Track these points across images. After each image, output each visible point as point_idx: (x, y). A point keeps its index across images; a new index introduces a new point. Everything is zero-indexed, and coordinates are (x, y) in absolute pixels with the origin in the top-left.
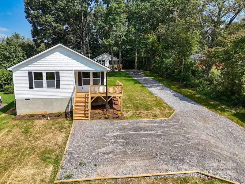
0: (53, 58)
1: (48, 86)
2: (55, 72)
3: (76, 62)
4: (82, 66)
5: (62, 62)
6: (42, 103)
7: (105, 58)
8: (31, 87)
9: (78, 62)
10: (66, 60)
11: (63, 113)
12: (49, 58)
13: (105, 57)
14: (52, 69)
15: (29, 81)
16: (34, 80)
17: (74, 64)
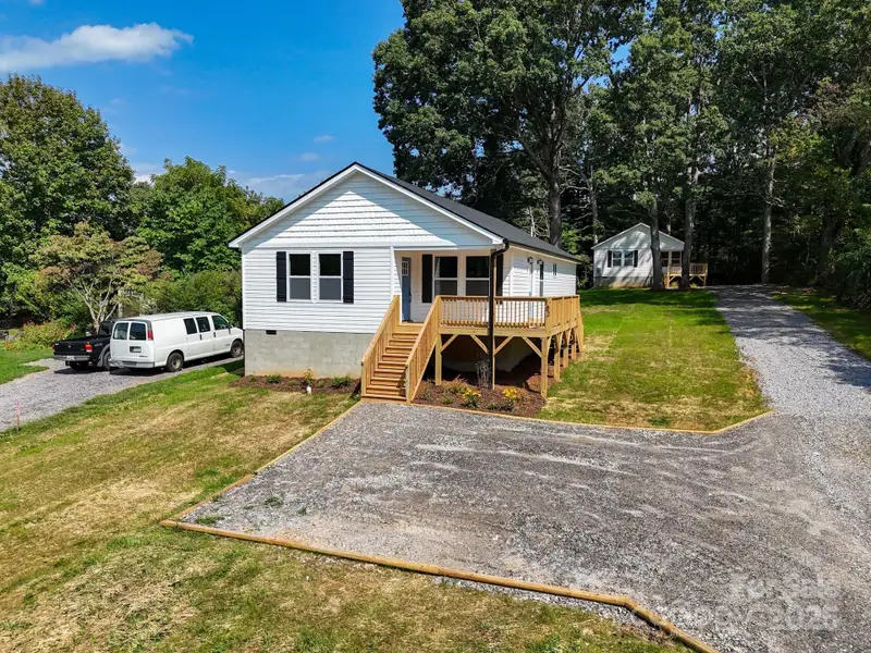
0: (338, 210)
1: (323, 296)
2: (341, 252)
3: (400, 220)
4: (417, 232)
5: (362, 221)
6: (306, 346)
7: (638, 243)
8: (281, 297)
9: (404, 221)
10: (373, 215)
11: (354, 381)
12: (329, 210)
13: (637, 238)
14: (335, 244)
15: (278, 278)
16: (288, 276)
17: (396, 227)
